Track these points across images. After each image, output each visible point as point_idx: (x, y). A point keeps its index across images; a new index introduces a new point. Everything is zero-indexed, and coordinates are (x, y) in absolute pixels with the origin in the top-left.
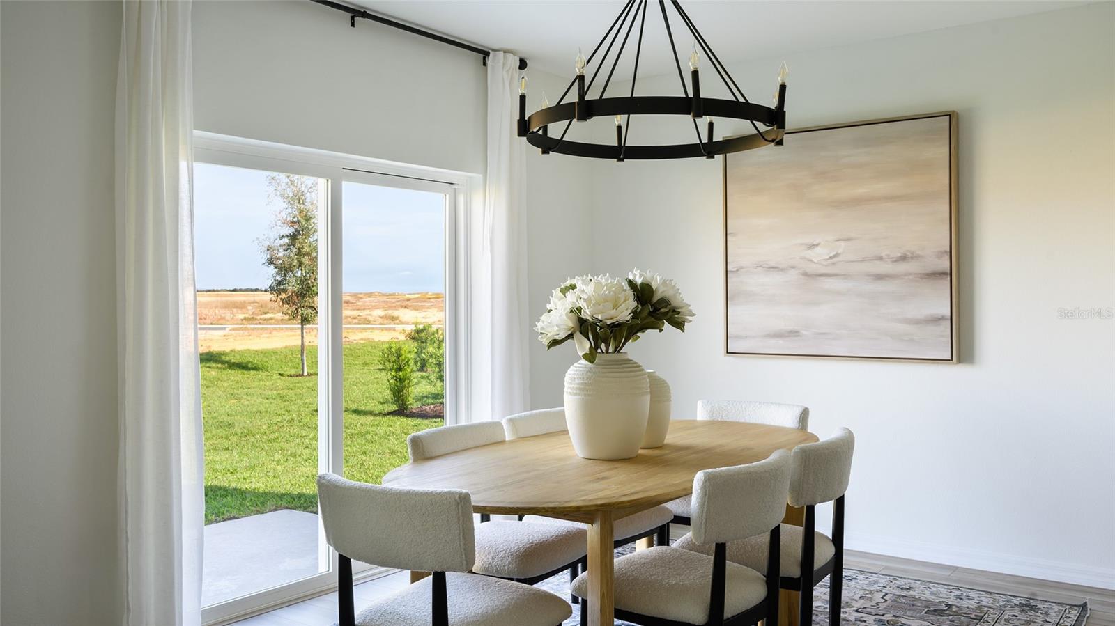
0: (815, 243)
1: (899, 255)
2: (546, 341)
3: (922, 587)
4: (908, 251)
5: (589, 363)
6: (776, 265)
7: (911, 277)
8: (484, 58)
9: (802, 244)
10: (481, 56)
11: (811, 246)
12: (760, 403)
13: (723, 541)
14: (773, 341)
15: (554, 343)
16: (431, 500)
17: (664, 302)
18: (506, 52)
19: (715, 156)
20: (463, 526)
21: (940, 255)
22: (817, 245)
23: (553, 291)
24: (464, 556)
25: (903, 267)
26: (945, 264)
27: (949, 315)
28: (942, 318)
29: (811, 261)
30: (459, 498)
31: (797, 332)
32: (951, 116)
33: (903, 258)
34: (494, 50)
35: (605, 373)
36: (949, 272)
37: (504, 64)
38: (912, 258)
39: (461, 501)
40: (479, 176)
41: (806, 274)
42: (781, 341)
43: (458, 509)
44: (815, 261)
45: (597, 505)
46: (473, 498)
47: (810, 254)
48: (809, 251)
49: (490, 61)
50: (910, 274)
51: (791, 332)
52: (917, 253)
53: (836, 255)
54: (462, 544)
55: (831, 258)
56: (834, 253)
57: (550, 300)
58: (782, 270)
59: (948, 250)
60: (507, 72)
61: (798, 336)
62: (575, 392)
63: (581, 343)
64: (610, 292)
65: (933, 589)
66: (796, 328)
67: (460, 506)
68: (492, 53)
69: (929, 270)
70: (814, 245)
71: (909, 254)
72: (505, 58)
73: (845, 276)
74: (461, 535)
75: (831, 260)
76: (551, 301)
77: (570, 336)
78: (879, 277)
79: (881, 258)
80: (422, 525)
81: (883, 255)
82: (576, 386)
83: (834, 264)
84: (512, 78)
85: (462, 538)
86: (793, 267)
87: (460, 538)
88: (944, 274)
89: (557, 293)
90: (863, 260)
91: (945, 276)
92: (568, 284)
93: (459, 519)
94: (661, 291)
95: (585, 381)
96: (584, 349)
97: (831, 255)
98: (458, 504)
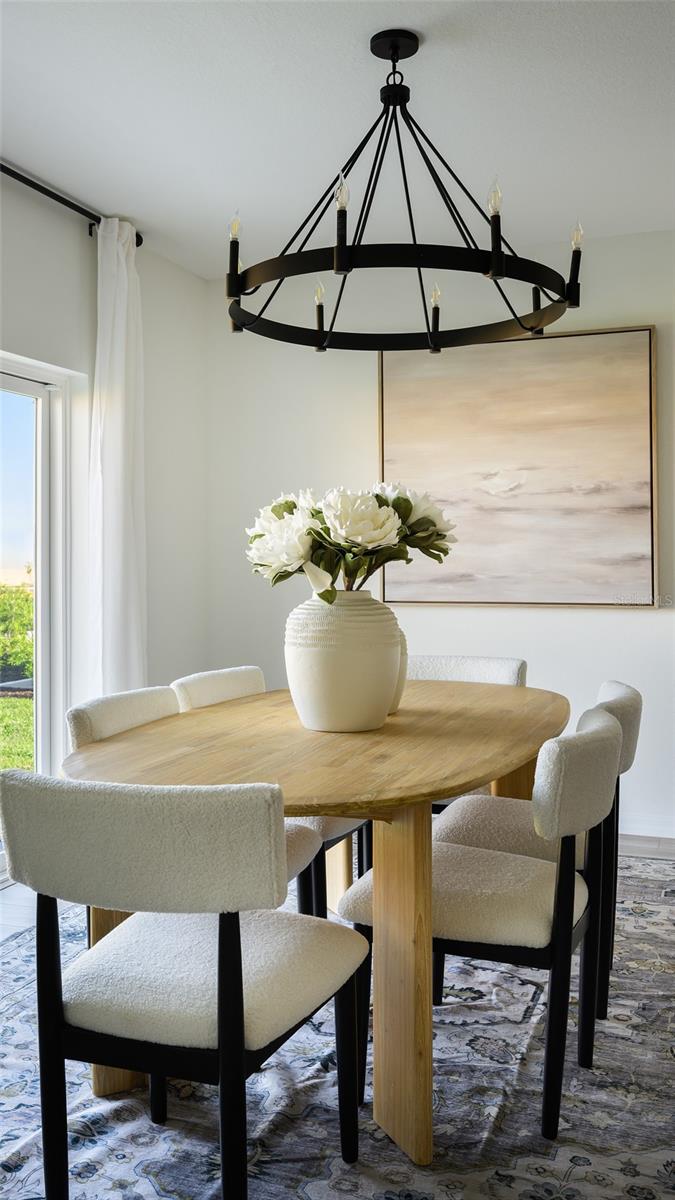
0: (493, 472)
1: (593, 486)
2: (268, 575)
3: (640, 864)
4: (603, 482)
5: (326, 603)
6: (444, 498)
7: (605, 511)
8: (91, 226)
9: (477, 474)
10: (87, 220)
11: (488, 476)
12: (463, 657)
13: (572, 834)
14: (441, 587)
15: (283, 576)
16: (226, 802)
17: (426, 523)
18: (122, 219)
19: (442, 349)
20: (275, 839)
21: (639, 486)
22: (495, 474)
23: (260, 510)
24: (275, 885)
25: (597, 500)
26: (644, 497)
27: (650, 553)
28: (642, 558)
29: (487, 493)
30: (272, 797)
31: (470, 576)
32: (651, 330)
33: (597, 490)
34: (106, 217)
35: (351, 616)
36: (649, 505)
37: (119, 235)
38: (607, 490)
39: (274, 802)
40: (83, 376)
41: (481, 509)
42: (450, 587)
43: (269, 814)
44: (493, 493)
45: (424, 795)
46: (285, 795)
47: (486, 485)
48: (485, 482)
49: (100, 230)
50: (605, 508)
51: (463, 576)
52: (615, 484)
53: (518, 487)
54: (273, 867)
55: (511, 490)
56: (515, 484)
57: (255, 522)
58: (452, 503)
59: (649, 480)
60: (123, 245)
61: (471, 580)
62: (309, 642)
63: (316, 577)
64: (367, 508)
65: (654, 866)
66: (470, 571)
67: (271, 811)
68: (103, 219)
69: (629, 503)
70: (491, 475)
71: (603, 486)
72: (120, 227)
73: (529, 511)
74: (273, 854)
75: (513, 493)
76: (257, 524)
77: (301, 570)
78: (569, 512)
79: (570, 490)
80: (209, 843)
81: (574, 486)
82: (310, 635)
83: (515, 496)
84: (128, 255)
85: (273, 858)
86: (465, 501)
87: (270, 859)
88: (643, 507)
89: (266, 512)
90: (550, 492)
91: (645, 510)
92: (282, 500)
93: (269, 829)
94: (423, 508)
95: (326, 628)
96: (323, 585)
97: (512, 486)
98: (269, 805)
